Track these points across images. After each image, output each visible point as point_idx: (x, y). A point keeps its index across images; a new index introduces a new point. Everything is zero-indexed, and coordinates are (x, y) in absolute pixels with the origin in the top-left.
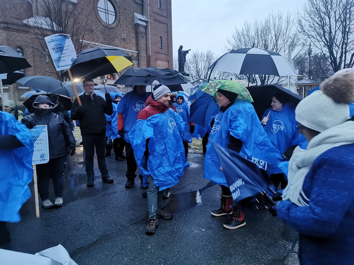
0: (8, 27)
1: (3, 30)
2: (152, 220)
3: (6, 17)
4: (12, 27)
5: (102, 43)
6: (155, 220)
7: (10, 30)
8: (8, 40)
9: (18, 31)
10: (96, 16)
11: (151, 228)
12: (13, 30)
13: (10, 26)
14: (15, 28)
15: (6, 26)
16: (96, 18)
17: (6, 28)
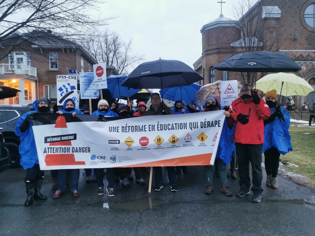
0: (220, 51)
1: (216, 54)
2: (209, 186)
3: (218, 44)
4: (222, 51)
5: (306, 49)
6: (211, 186)
7: (221, 53)
8: (219, 61)
9: (226, 53)
11: (209, 190)
12: (223, 53)
14: (224, 51)
15: (218, 51)
16: (301, 25)
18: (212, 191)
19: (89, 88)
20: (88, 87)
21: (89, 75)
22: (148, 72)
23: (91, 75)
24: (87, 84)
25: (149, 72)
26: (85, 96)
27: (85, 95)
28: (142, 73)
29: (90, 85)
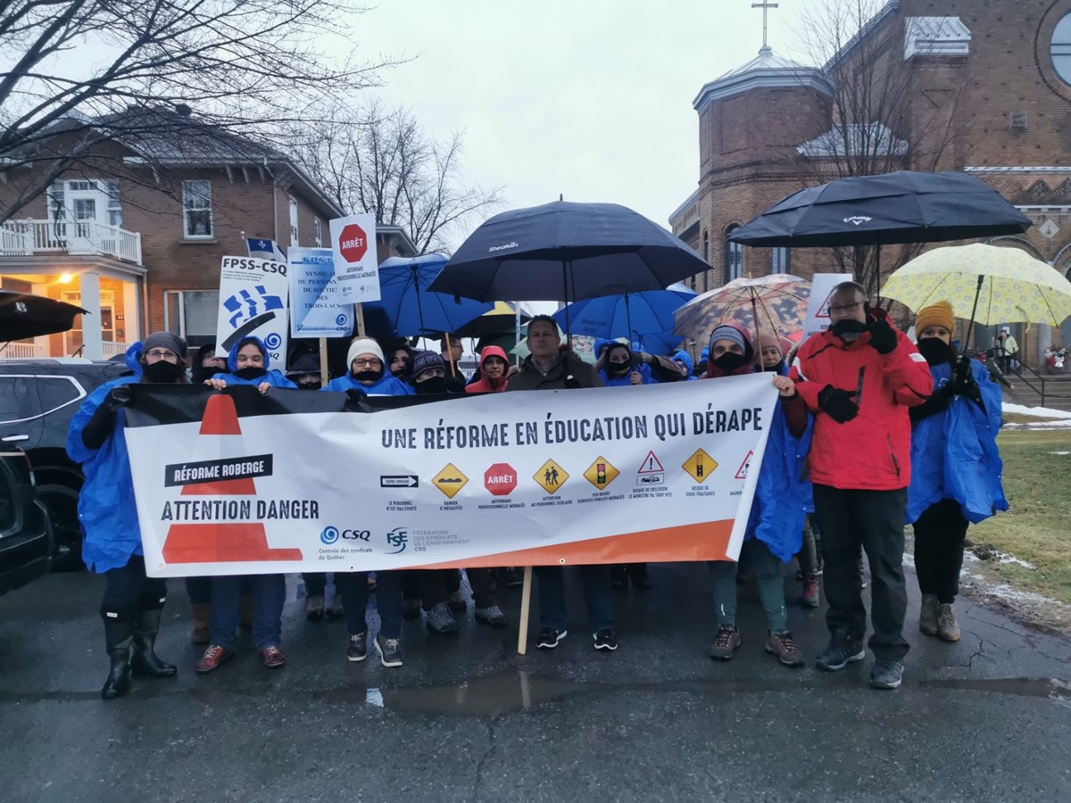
0: (759, 172)
1: (747, 182)
2: (725, 631)
3: (755, 149)
4: (768, 171)
5: (1057, 163)
6: (732, 632)
7: (765, 179)
8: (756, 205)
9: (783, 179)
10: (1042, 76)
11: (725, 646)
12: (770, 177)
13: (764, 170)
14: (776, 171)
15: (754, 171)
16: (1041, 81)
17: (753, 176)
18: (736, 648)
19: (318, 302)
20: (318, 297)
21: (319, 257)
22: (511, 246)
23: (326, 257)
24: (312, 286)
25: (513, 245)
26: (307, 329)
27: (306, 323)
28: (492, 249)
29: (322, 290)
